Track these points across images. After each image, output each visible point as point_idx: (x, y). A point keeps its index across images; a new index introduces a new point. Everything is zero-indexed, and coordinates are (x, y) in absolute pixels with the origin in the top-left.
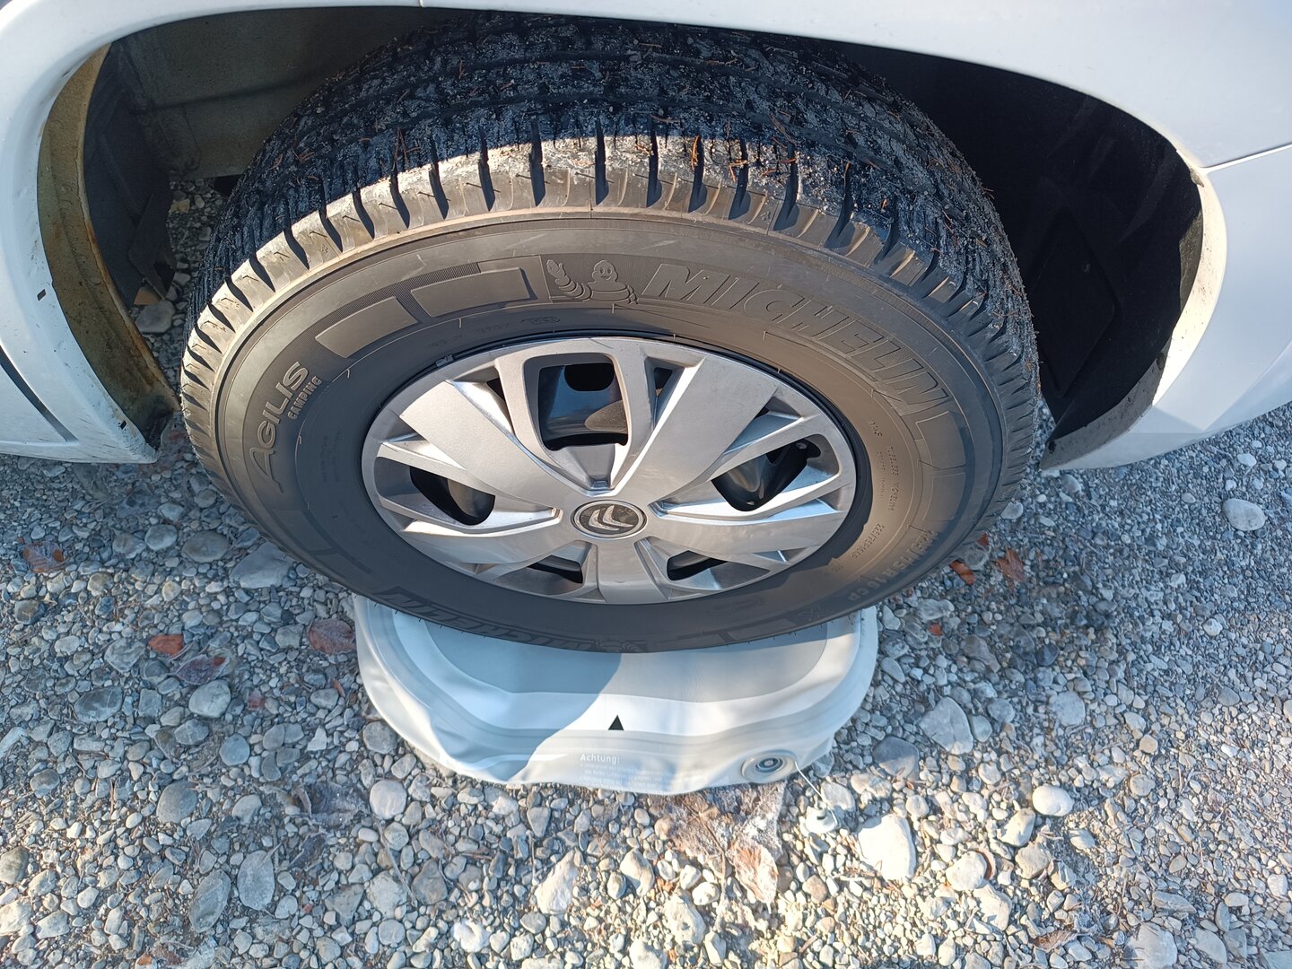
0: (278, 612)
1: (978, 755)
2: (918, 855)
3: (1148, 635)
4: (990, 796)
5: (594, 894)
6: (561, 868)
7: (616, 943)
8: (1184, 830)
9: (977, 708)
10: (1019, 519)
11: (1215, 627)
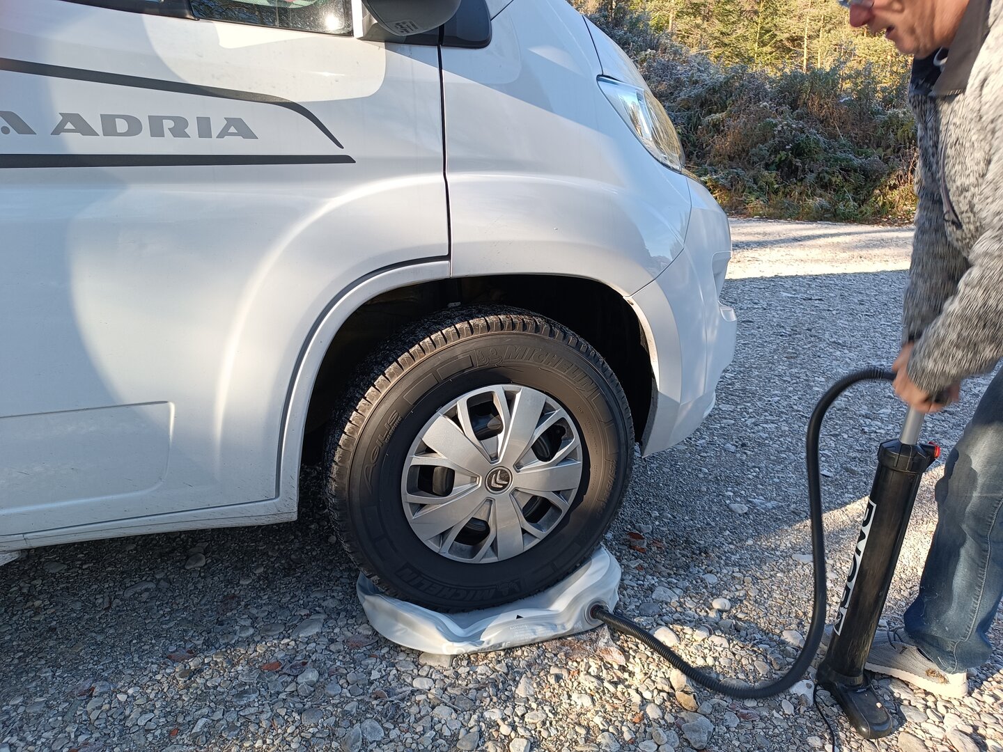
0: (327, 640)
1: (682, 600)
2: (678, 635)
3: (726, 550)
4: (696, 611)
5: (544, 684)
6: (523, 680)
7: (564, 698)
8: (779, 600)
9: (671, 586)
10: (652, 532)
11: (750, 542)
